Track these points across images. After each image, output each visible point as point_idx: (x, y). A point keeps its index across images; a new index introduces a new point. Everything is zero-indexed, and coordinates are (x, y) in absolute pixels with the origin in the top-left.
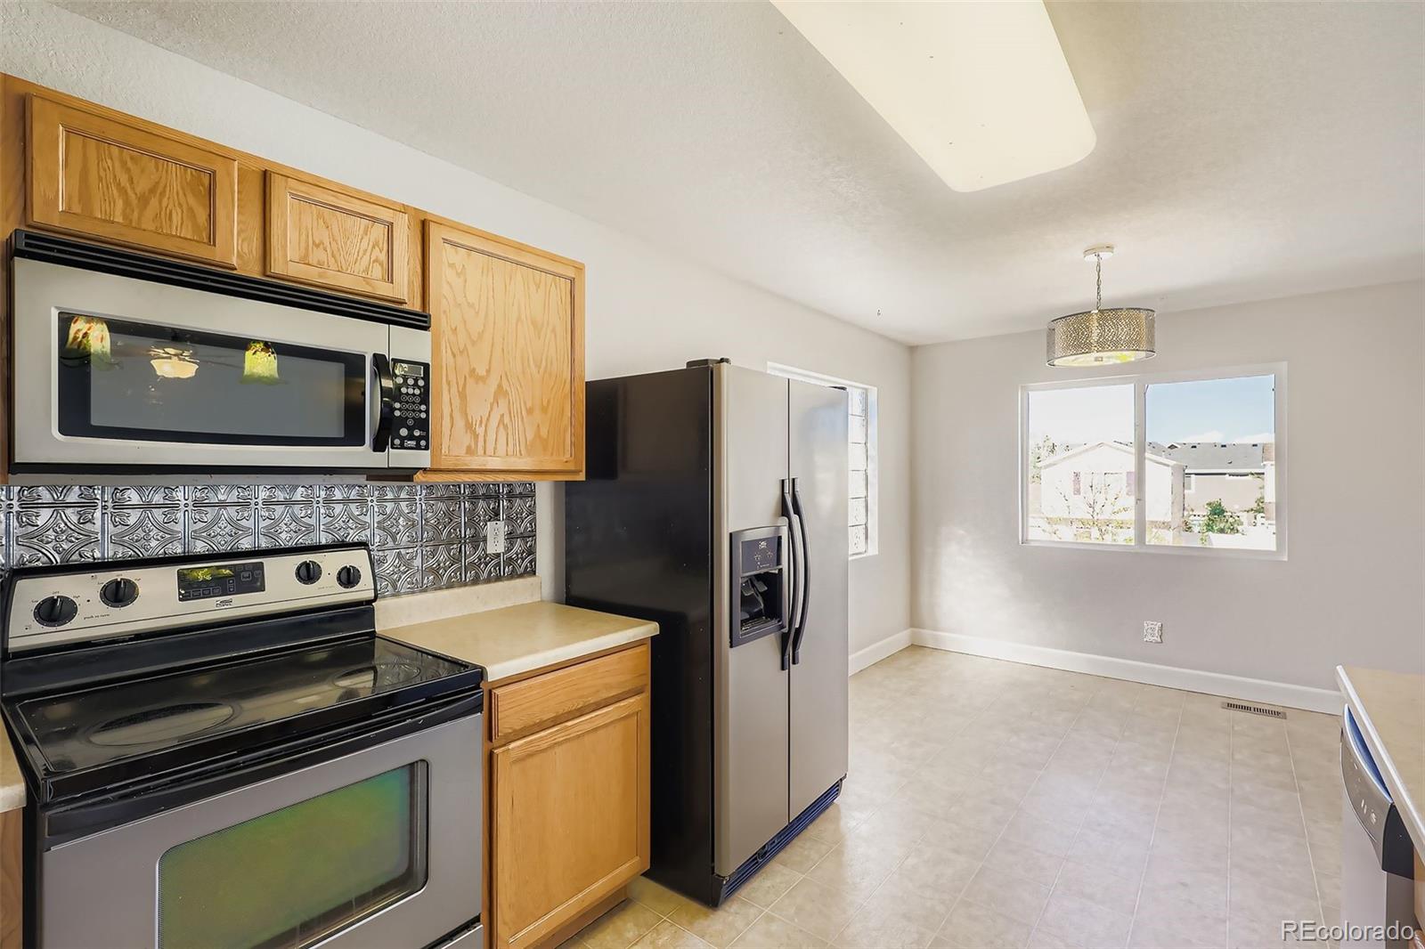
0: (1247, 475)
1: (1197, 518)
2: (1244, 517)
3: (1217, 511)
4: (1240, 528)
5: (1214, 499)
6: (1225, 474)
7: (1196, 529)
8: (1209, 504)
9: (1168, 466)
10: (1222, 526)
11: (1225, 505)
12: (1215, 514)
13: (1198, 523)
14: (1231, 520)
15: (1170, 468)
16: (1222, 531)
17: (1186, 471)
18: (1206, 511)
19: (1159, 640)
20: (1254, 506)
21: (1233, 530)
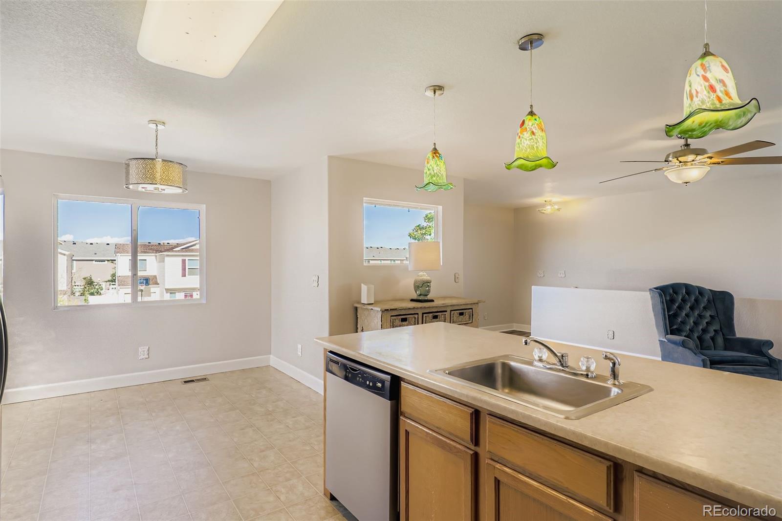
0: (104, 261)
1: (77, 287)
2: (104, 285)
3: (90, 283)
4: (102, 292)
5: (87, 275)
6: (92, 260)
7: (77, 294)
8: (84, 279)
9: (64, 255)
10: (92, 291)
11: (94, 279)
12: (88, 284)
13: (78, 290)
14: (97, 287)
15: (66, 257)
16: (92, 294)
17: (73, 259)
18: (83, 283)
19: (147, 357)
20: (110, 278)
21: (98, 293)
